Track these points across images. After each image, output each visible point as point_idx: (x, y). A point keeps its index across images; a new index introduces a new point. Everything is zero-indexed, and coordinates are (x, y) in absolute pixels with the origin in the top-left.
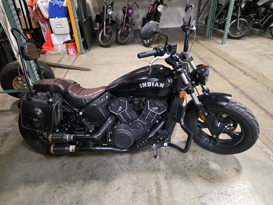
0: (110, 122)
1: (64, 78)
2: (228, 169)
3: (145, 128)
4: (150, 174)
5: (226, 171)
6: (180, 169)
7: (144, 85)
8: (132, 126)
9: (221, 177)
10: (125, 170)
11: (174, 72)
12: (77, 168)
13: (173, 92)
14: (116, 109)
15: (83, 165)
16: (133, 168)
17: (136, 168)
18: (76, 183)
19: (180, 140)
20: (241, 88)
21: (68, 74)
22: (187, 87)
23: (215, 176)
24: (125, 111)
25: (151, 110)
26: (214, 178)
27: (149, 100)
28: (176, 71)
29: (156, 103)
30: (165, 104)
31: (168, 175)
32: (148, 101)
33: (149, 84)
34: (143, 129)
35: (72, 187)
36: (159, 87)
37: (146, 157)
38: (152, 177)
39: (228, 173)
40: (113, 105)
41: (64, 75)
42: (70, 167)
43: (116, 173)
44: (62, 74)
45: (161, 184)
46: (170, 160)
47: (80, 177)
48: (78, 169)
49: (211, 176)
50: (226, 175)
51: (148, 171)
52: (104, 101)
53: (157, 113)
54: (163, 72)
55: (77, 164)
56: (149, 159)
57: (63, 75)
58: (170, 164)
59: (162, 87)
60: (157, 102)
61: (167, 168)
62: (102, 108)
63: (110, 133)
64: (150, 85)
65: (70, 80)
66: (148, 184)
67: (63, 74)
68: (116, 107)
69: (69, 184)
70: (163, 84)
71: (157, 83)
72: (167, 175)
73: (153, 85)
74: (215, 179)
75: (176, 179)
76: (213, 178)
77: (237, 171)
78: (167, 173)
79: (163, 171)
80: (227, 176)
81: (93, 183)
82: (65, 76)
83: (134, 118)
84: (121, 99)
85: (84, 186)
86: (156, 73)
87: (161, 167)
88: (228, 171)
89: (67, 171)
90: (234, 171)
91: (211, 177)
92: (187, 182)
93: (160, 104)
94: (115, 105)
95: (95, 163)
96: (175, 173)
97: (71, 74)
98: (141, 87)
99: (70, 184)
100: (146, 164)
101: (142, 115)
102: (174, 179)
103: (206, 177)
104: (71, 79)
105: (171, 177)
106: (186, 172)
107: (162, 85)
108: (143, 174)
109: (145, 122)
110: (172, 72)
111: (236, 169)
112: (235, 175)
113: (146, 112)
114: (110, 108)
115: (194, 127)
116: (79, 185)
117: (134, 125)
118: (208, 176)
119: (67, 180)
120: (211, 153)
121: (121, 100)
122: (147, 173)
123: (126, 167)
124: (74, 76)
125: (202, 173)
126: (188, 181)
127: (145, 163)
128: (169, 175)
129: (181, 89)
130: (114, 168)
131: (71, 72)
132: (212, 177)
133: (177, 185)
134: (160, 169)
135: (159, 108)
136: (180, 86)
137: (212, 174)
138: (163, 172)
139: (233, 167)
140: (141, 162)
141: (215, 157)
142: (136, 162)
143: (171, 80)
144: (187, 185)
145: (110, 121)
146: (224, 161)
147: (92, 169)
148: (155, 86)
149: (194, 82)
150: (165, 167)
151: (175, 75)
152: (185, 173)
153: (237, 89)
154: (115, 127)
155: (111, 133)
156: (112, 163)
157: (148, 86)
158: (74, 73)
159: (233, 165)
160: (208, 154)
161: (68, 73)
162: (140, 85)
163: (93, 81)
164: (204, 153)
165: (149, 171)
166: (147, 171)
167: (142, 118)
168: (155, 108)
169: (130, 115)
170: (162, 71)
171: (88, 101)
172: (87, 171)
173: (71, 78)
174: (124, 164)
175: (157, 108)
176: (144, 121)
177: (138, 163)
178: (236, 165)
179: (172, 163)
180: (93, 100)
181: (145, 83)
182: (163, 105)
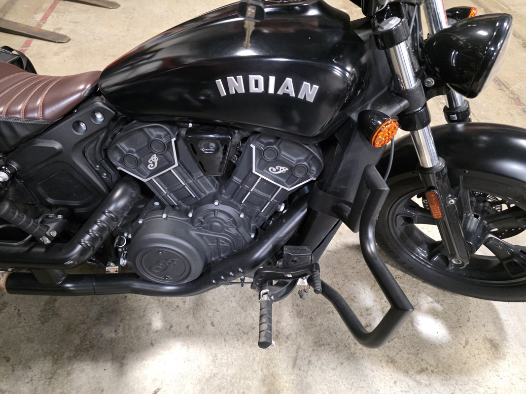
0: (121, 203)
1: (41, 26)
2: (470, 341)
3: (242, 229)
4: (250, 346)
5: (464, 347)
6: (338, 333)
7: (236, 84)
8: (196, 220)
9: (450, 366)
10: (181, 333)
11: (363, 35)
12: (40, 319)
13: (350, 119)
14: (137, 163)
15: (58, 309)
16: (203, 327)
17: (213, 326)
18: (30, 368)
19: (342, 240)
20: (513, 88)
21: (52, 14)
22: (406, 102)
23: (432, 362)
24: (170, 171)
25: (261, 176)
26: (430, 369)
27: (258, 140)
28: (375, 29)
29: (283, 153)
30: (315, 157)
31: (301, 353)
32: (252, 145)
33: (256, 82)
34: (233, 231)
35: (19, 383)
36: (296, 99)
37: (244, 292)
38: (254, 359)
39: (469, 354)
40: (127, 149)
41: (43, 17)
42: (19, 315)
43: (154, 342)
44: (36, 14)
45: (280, 383)
46: (311, 304)
47: (45, 351)
48: (43, 323)
49: (422, 360)
50: (464, 361)
51: (245, 337)
52: (89, 133)
53: (282, 187)
54: (318, 30)
55: (42, 303)
56: (251, 297)
57: (39, 17)
58: (311, 318)
59: (311, 99)
60: (286, 150)
61: (300, 331)
62: (87, 155)
63: (126, 235)
64: (261, 89)
65: (57, 32)
66: (242, 382)
67: (38, 15)
68: (136, 155)
69: (11, 372)
70: (316, 87)
71: (289, 81)
72: (297, 352)
73: (271, 90)
74: (432, 371)
75: (324, 368)
76: (427, 368)
77: (494, 349)
78: (299, 347)
79: (287, 338)
80: (465, 364)
81: (83, 371)
82: (45, 19)
83: (204, 193)
84: (152, 130)
85: (53, 380)
86: (291, 30)
87: (284, 324)
88: (468, 347)
89: (9, 328)
90: (486, 349)
91: (422, 363)
92: (353, 380)
93: (295, 156)
94: (134, 150)
95: (96, 304)
96: (320, 346)
97: (62, 16)
98: (223, 93)
99: (13, 371)
100: (243, 315)
101: (231, 187)
102: (318, 368)
103: (408, 363)
104: (60, 29)
105: (310, 361)
106: (353, 346)
107: (309, 91)
108: (231, 349)
109: (242, 211)
110: (356, 31)
111: (491, 341)
112: (487, 361)
113: (244, 180)
114: (119, 158)
115: (392, 219)
116: (38, 376)
117: (204, 218)
118: (413, 362)
119: (4, 357)
120: (426, 288)
121: (154, 133)
122: (243, 343)
123: (184, 321)
124: (70, 22)
125: (397, 351)
126: (355, 377)
127: (239, 309)
128: (304, 355)
129: (383, 110)
130: (148, 322)
131: (62, 7)
132: (424, 366)
133: (325, 387)
134: (279, 333)
135: (291, 169)
136: (377, 94)
137: (424, 356)
138: (289, 343)
139: (482, 335)
140: (229, 306)
141: (437, 298)
142: (214, 307)
143: (349, 69)
144: (353, 390)
145: (120, 199)
146: (459, 314)
147: (84, 323)
148: (280, 92)
149: (431, 82)
150: (295, 327)
151: (366, 46)
152: (349, 349)
153: (505, 91)
154: (140, 222)
155: (130, 236)
156: (143, 307)
157: (253, 89)
158: (69, 12)
159: (484, 328)
160: (417, 290)
161: (54, 10)
162: (219, 82)
163: (119, 39)
164: (406, 286)
165: (248, 339)
166: (242, 338)
167: (232, 198)
168: (277, 167)
169: (190, 185)
170: (316, 23)
171: (23, 133)
172: (68, 329)
173: (60, 26)
174: (178, 312)
175: (283, 170)
176: (239, 210)
177: (219, 309)
178: (491, 327)
179: (315, 313)
180: (45, 129)
181: (240, 77)
182: (306, 160)
